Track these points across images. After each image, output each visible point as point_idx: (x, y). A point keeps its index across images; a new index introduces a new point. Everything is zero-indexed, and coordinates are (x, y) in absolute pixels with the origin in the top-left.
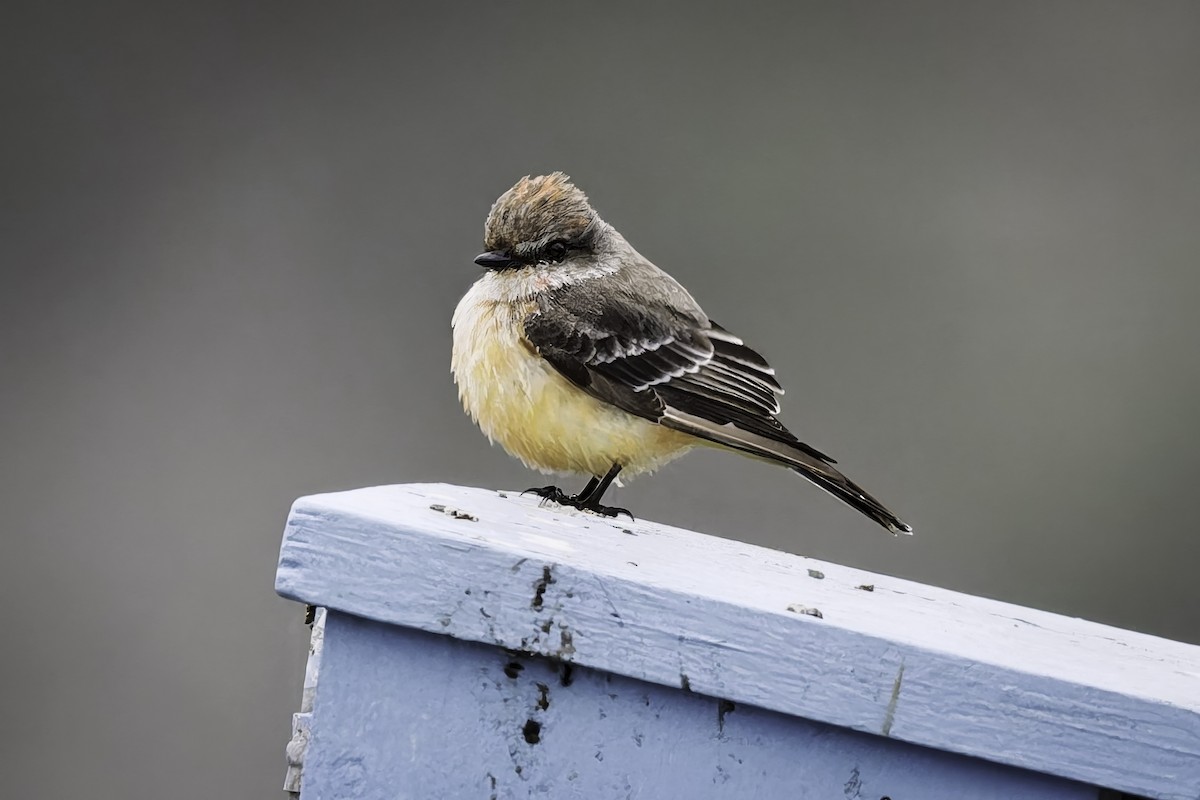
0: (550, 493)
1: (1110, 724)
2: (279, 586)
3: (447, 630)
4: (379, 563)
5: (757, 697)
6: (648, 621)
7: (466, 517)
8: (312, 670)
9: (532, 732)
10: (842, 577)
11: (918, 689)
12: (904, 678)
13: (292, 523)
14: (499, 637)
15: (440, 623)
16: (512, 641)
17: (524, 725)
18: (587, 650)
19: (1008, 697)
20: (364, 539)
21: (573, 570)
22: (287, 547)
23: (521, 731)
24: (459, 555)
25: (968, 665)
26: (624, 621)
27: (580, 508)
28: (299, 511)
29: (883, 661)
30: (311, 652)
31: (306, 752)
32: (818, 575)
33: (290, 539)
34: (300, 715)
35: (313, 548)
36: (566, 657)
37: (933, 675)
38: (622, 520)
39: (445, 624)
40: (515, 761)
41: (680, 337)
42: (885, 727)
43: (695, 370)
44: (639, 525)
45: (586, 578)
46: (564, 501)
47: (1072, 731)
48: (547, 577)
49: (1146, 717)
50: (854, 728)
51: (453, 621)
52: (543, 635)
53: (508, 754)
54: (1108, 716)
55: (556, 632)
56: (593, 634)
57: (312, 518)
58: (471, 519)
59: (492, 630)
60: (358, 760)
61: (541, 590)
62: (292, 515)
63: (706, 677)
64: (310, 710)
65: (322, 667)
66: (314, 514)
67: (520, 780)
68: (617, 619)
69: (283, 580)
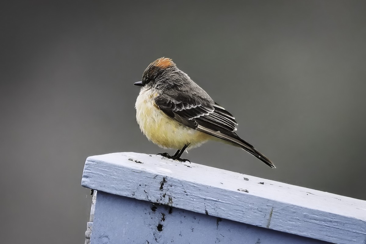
0: (165, 155)
1: (336, 224)
2: (82, 184)
3: (134, 197)
4: (113, 177)
5: (229, 217)
6: (195, 194)
7: (139, 162)
8: (93, 209)
9: (160, 228)
10: (254, 180)
11: (278, 214)
12: (273, 210)
13: (86, 165)
14: (150, 199)
15: (132, 195)
16: (154, 200)
17: (157, 226)
18: (176, 203)
19: (305, 216)
20: (108, 169)
21: (172, 178)
22: (85, 172)
23: (156, 227)
24: (137, 174)
25: (293, 206)
26: (188, 194)
27: (174, 159)
28: (89, 161)
29: (267, 206)
30: (92, 204)
31: (91, 234)
32: (247, 179)
33: (85, 169)
34: (89, 223)
35: (93, 172)
36: (170, 205)
37: (283, 209)
38: (187, 163)
39: (133, 195)
40: (155, 237)
41: (203, 105)
42: (267, 225)
43: (208, 114)
44: (192, 164)
45: (176, 181)
46: (169, 157)
47: (325, 227)
48: (164, 180)
49: (347, 222)
50: (258, 226)
51: (136, 194)
52: (163, 198)
53: (153, 234)
54: (335, 222)
55: (167, 197)
56: (178, 198)
57: (93, 163)
58: (141, 163)
59: (147, 197)
60: (107, 237)
61: (162, 184)
62: (86, 162)
63: (213, 211)
64: (92, 222)
65: (96, 208)
66: (93, 162)
67: (156, 242)
68: (186, 193)
69: (84, 182)
